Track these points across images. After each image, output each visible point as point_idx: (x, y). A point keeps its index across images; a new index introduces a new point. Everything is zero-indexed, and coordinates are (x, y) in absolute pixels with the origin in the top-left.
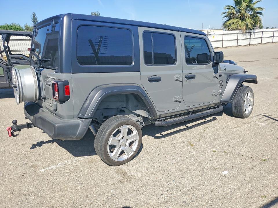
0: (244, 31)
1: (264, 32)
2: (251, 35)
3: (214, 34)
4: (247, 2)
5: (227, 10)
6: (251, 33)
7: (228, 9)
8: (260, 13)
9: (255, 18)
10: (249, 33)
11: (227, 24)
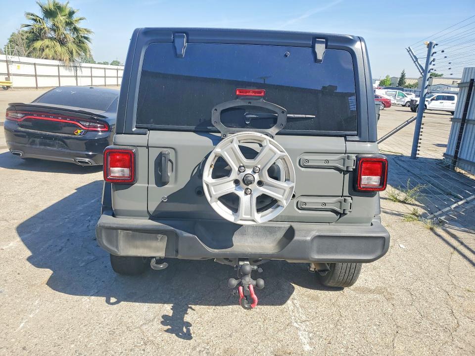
0: (67, 63)
1: (95, 68)
2: (76, 71)
3: (19, 63)
4: (65, 16)
5: (32, 23)
6: (76, 67)
7: (33, 19)
8: (86, 38)
9: (82, 45)
10: (74, 66)
11: (35, 46)
